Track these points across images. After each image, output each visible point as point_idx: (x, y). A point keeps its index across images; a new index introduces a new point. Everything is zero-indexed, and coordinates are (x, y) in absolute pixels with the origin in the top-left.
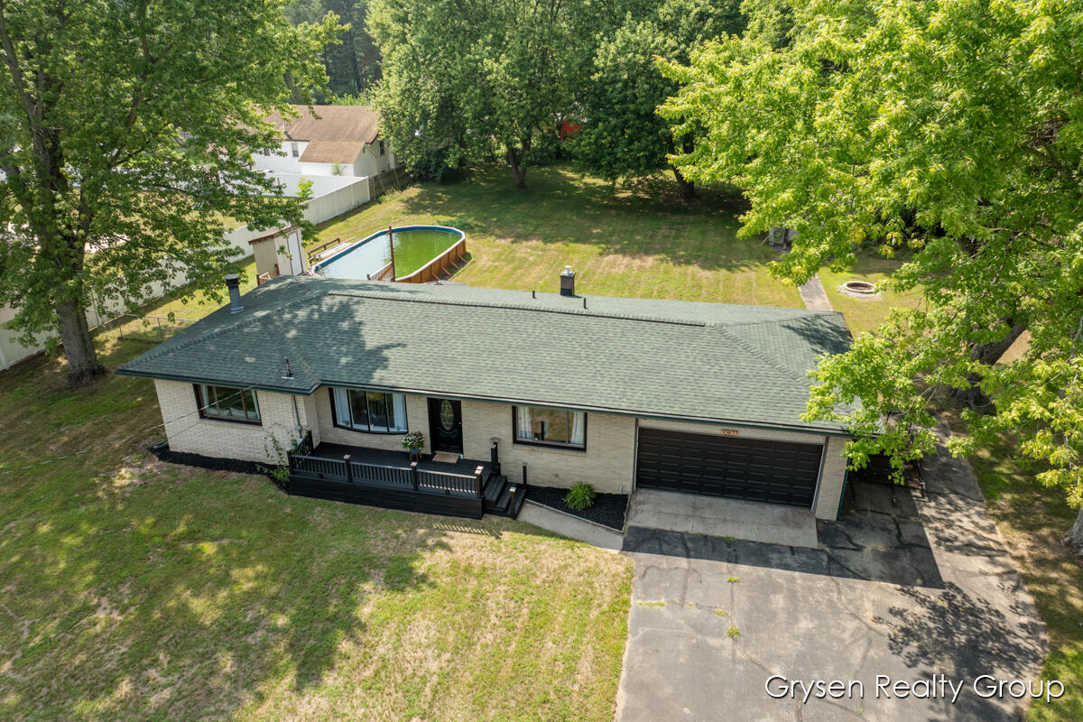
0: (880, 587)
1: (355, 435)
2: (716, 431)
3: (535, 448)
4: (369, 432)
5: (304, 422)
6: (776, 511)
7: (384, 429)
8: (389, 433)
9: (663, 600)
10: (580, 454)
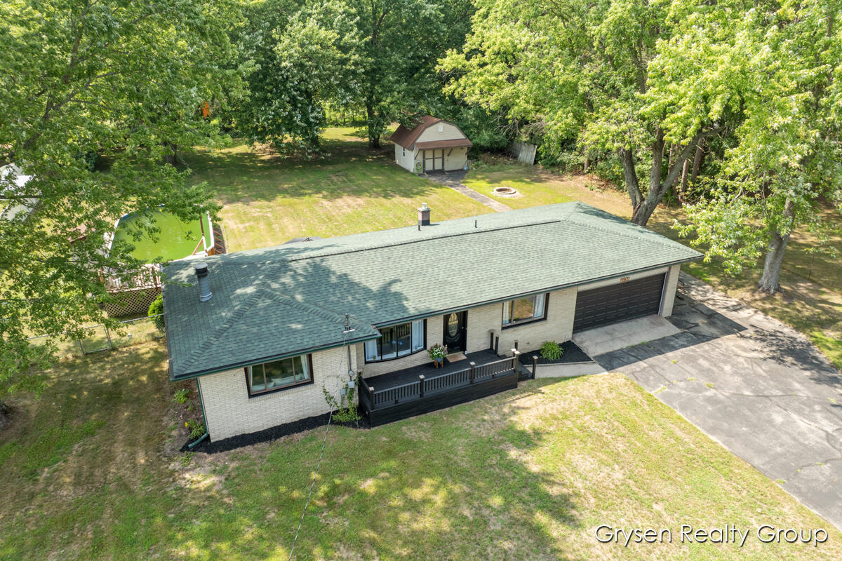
0: (728, 339)
1: (384, 364)
2: (618, 281)
3: (516, 328)
4: (398, 358)
5: (354, 367)
6: (645, 321)
7: (408, 351)
8: (412, 353)
9: (662, 386)
10: (544, 322)
